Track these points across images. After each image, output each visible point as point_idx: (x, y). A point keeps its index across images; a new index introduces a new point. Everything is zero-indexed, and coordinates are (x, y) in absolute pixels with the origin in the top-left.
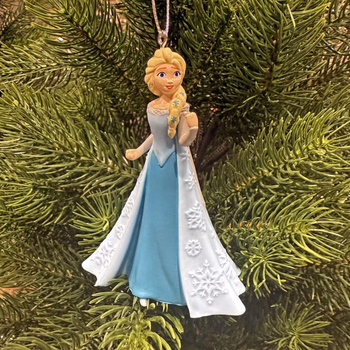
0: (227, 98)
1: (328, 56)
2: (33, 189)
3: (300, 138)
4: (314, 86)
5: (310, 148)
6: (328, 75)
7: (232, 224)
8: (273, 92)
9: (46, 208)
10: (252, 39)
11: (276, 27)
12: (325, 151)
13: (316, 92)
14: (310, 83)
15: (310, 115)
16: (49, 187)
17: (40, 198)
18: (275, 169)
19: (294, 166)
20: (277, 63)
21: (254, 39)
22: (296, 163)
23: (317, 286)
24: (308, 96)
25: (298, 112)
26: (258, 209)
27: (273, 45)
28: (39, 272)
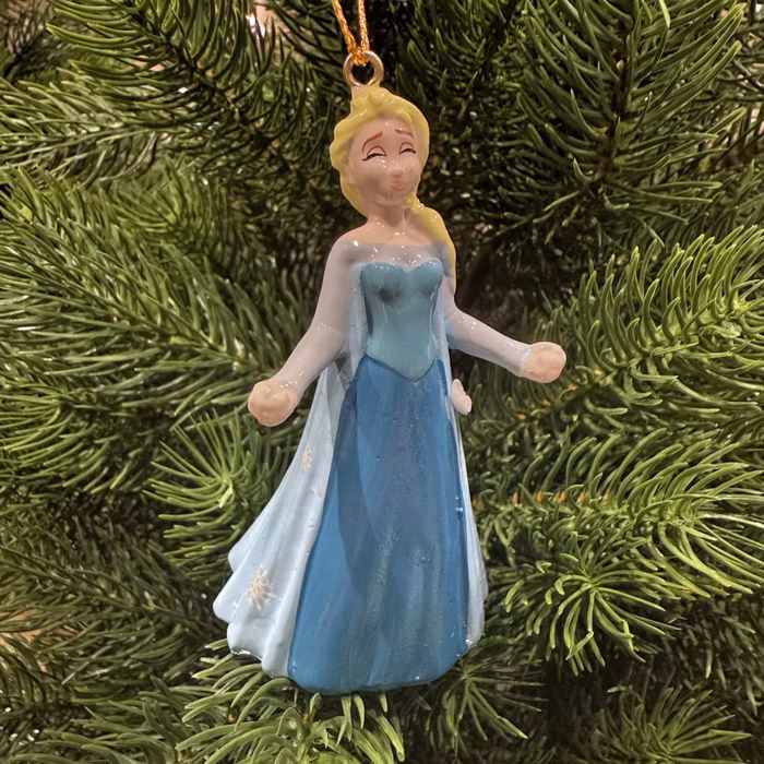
0: (509, 200)
1: (749, 101)
2: (62, 411)
3: (678, 298)
4: (714, 173)
5: (703, 321)
6: (748, 146)
7: (519, 495)
8: (616, 186)
9: (93, 454)
10: (565, 58)
11: (623, 29)
12: (739, 327)
13: (718, 185)
14: (704, 165)
15: (704, 241)
16: (99, 406)
17: (77, 429)
18: (621, 369)
19: (665, 362)
20: (626, 116)
21: (569, 57)
22: (670, 356)
23: (717, 643)
24: (700, 195)
25: (676, 234)
26: (581, 463)
27: (616, 71)
28: (81, 597)
